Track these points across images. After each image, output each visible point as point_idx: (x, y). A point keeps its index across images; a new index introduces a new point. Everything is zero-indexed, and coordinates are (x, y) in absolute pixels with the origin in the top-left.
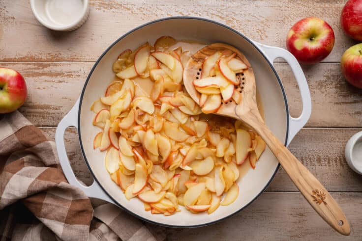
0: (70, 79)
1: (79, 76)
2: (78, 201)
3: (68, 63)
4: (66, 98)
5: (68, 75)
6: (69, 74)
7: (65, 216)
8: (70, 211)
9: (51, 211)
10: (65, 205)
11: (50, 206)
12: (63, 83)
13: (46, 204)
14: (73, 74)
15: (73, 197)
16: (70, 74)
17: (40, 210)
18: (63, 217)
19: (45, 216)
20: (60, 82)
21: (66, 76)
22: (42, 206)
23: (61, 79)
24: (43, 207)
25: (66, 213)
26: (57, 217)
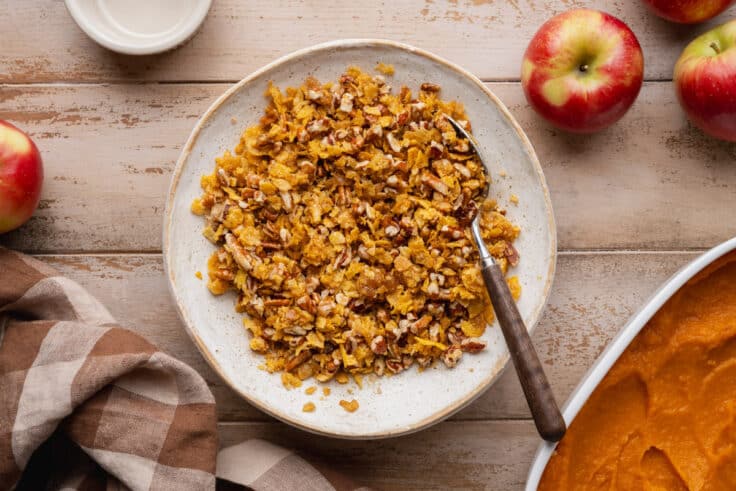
0: (72, 129)
1: (98, 119)
2: (192, 406)
3: (68, 85)
4: (63, 178)
5: (69, 118)
6: (71, 114)
7: (160, 444)
8: (172, 430)
9: (124, 431)
10: (160, 417)
11: (122, 420)
12: (56, 139)
13: (111, 414)
14: (80, 113)
15: (180, 397)
16: (75, 113)
17: (95, 426)
18: (155, 447)
19: (107, 444)
20: (49, 135)
21: (62, 120)
22: (99, 419)
23: (51, 129)
24: (101, 422)
25: (164, 437)
26: (138, 445)
